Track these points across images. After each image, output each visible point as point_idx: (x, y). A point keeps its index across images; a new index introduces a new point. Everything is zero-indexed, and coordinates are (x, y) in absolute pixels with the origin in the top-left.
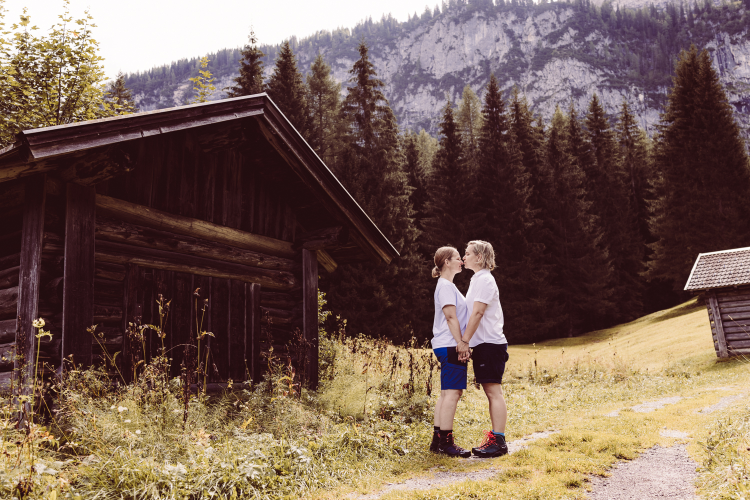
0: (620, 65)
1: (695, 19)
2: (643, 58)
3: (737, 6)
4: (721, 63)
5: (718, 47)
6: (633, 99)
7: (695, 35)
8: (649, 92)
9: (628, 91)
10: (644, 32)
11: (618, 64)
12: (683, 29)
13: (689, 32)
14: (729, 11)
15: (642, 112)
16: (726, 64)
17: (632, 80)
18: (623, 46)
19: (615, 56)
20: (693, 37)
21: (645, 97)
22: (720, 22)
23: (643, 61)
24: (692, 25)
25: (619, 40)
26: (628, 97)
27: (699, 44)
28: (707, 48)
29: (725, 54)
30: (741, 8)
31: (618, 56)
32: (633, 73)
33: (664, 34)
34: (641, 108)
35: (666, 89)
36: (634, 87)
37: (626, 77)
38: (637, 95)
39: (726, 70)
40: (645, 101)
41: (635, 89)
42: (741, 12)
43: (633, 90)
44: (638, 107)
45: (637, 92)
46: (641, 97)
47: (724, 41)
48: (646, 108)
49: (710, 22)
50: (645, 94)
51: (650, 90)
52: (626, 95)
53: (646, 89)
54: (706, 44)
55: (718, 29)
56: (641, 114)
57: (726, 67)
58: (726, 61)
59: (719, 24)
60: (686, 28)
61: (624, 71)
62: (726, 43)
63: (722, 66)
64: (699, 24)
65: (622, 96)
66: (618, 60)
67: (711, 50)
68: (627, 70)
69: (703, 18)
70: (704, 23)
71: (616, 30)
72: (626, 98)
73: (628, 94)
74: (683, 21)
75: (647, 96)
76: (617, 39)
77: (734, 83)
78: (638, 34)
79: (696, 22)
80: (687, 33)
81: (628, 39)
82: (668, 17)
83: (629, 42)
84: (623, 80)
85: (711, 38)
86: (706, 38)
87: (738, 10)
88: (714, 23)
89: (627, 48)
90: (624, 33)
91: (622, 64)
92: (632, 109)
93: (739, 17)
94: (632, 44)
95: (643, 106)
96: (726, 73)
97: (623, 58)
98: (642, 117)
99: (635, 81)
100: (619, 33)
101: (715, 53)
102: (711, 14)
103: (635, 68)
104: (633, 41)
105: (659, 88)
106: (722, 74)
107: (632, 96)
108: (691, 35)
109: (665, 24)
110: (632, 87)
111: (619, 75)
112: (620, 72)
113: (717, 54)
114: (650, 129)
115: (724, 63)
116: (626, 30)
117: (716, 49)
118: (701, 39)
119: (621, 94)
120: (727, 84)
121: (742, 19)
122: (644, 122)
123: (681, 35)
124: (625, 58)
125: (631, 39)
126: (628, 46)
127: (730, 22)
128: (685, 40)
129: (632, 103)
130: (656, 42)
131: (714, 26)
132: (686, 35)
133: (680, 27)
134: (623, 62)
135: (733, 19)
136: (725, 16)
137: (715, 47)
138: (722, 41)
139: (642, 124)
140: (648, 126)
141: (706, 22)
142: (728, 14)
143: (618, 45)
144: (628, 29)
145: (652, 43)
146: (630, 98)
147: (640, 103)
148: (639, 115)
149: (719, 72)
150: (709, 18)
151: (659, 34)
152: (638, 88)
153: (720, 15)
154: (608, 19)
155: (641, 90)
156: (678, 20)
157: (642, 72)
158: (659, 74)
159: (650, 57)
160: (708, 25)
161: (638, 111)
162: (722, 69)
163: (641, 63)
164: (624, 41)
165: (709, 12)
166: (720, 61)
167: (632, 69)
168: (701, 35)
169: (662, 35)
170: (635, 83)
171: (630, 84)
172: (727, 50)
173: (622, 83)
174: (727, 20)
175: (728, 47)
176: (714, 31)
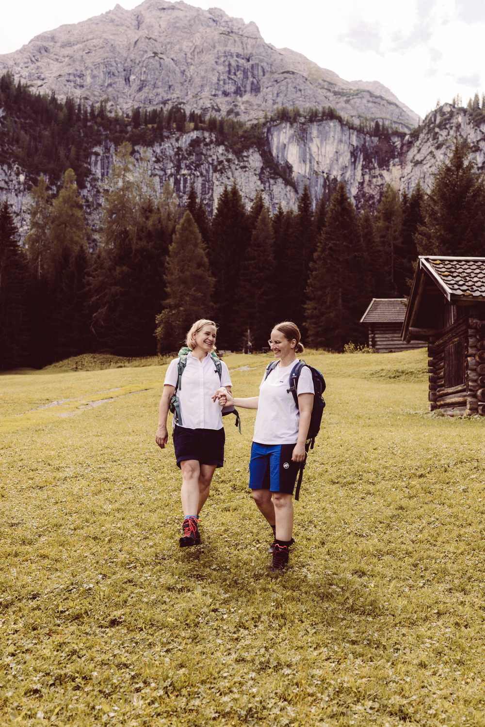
0: (8, 140)
1: (90, 121)
2: (32, 140)
3: (126, 122)
4: (103, 169)
5: (104, 153)
6: (14, 177)
7: (86, 135)
8: (31, 175)
9: (10, 168)
10: (40, 116)
11: (7, 139)
12: (76, 126)
13: (81, 130)
14: (119, 124)
15: (20, 192)
16: (108, 172)
17: (17, 159)
18: (16, 122)
19: (6, 129)
20: (84, 136)
21: (25, 179)
22: (110, 132)
23: (32, 144)
24: (85, 126)
25: (14, 116)
26: (8, 174)
27: (88, 145)
28: (94, 151)
29: (108, 162)
30: (130, 125)
31: (8, 131)
32: (20, 152)
33: (58, 125)
34: (19, 188)
35: (47, 177)
36: (16, 166)
37: (11, 154)
38: (18, 175)
39: (106, 177)
40: (25, 183)
41: (17, 168)
42: (129, 128)
43: (15, 169)
44: (17, 187)
45: (18, 171)
46: (22, 178)
47: (109, 150)
48: (25, 190)
49: (101, 128)
50: (26, 176)
51: (33, 174)
52: (7, 171)
53: (28, 172)
54: (93, 147)
55: (107, 137)
56: (19, 194)
57: (107, 174)
58: (108, 168)
59: (108, 132)
60: (80, 126)
61: (11, 147)
62: (111, 152)
63: (104, 173)
64: (91, 127)
65: (2, 171)
66: (8, 134)
67: (97, 154)
68: (14, 148)
69: (96, 123)
70: (96, 128)
71: (12, 105)
72: (6, 175)
73: (10, 171)
74: (79, 119)
75: (28, 178)
76: (11, 114)
77: (110, 191)
78: (33, 116)
79: (89, 124)
80: (79, 132)
81: (23, 118)
82: (65, 110)
83: (23, 121)
84: (8, 156)
85: (99, 143)
86: (94, 142)
87: (126, 126)
88: (105, 130)
89: (19, 125)
90: (20, 110)
91: (11, 140)
92: (10, 187)
93: (127, 133)
94: (26, 123)
95: (22, 187)
96: (106, 180)
97: (13, 134)
98: (20, 198)
99: (20, 160)
100: (15, 108)
101: (99, 158)
102: (104, 121)
103: (23, 148)
104: (27, 121)
105: (42, 174)
106: (102, 180)
107: (13, 174)
108: (82, 135)
109: (61, 115)
110: (15, 165)
111: (5, 149)
112: (7, 147)
113: (101, 160)
114: (24, 212)
115: (106, 170)
116: (22, 107)
117: (101, 154)
118: (90, 142)
119: (2, 169)
120: (104, 190)
121: (128, 135)
122: (20, 203)
123: (74, 131)
124: (15, 134)
125: (26, 119)
126: (21, 124)
127: (118, 134)
128: (76, 137)
129: (12, 181)
130: (48, 129)
131: (104, 133)
132: (78, 133)
133: (74, 124)
134: (13, 138)
135: (121, 132)
136: (115, 127)
137: (101, 153)
138: (107, 149)
139: (18, 204)
140: (23, 208)
141: (98, 127)
142: (118, 127)
143: (11, 120)
144: (25, 107)
145: (45, 129)
146: (10, 175)
147: (19, 183)
148: (17, 195)
149: (100, 177)
150: (101, 124)
151: (53, 123)
152: (20, 168)
153: (111, 125)
154: (7, 90)
155: (23, 171)
156: (75, 117)
157: (29, 155)
158: (44, 161)
159: (40, 142)
160: (99, 131)
161: (16, 190)
162: (103, 175)
163: (30, 145)
164: (18, 118)
165: (102, 119)
166: (103, 167)
167: (19, 148)
168: (91, 138)
169: (56, 125)
170: (19, 162)
171: (14, 162)
172: (111, 159)
173: (5, 157)
174: (116, 132)
175: (112, 156)
176: (103, 137)
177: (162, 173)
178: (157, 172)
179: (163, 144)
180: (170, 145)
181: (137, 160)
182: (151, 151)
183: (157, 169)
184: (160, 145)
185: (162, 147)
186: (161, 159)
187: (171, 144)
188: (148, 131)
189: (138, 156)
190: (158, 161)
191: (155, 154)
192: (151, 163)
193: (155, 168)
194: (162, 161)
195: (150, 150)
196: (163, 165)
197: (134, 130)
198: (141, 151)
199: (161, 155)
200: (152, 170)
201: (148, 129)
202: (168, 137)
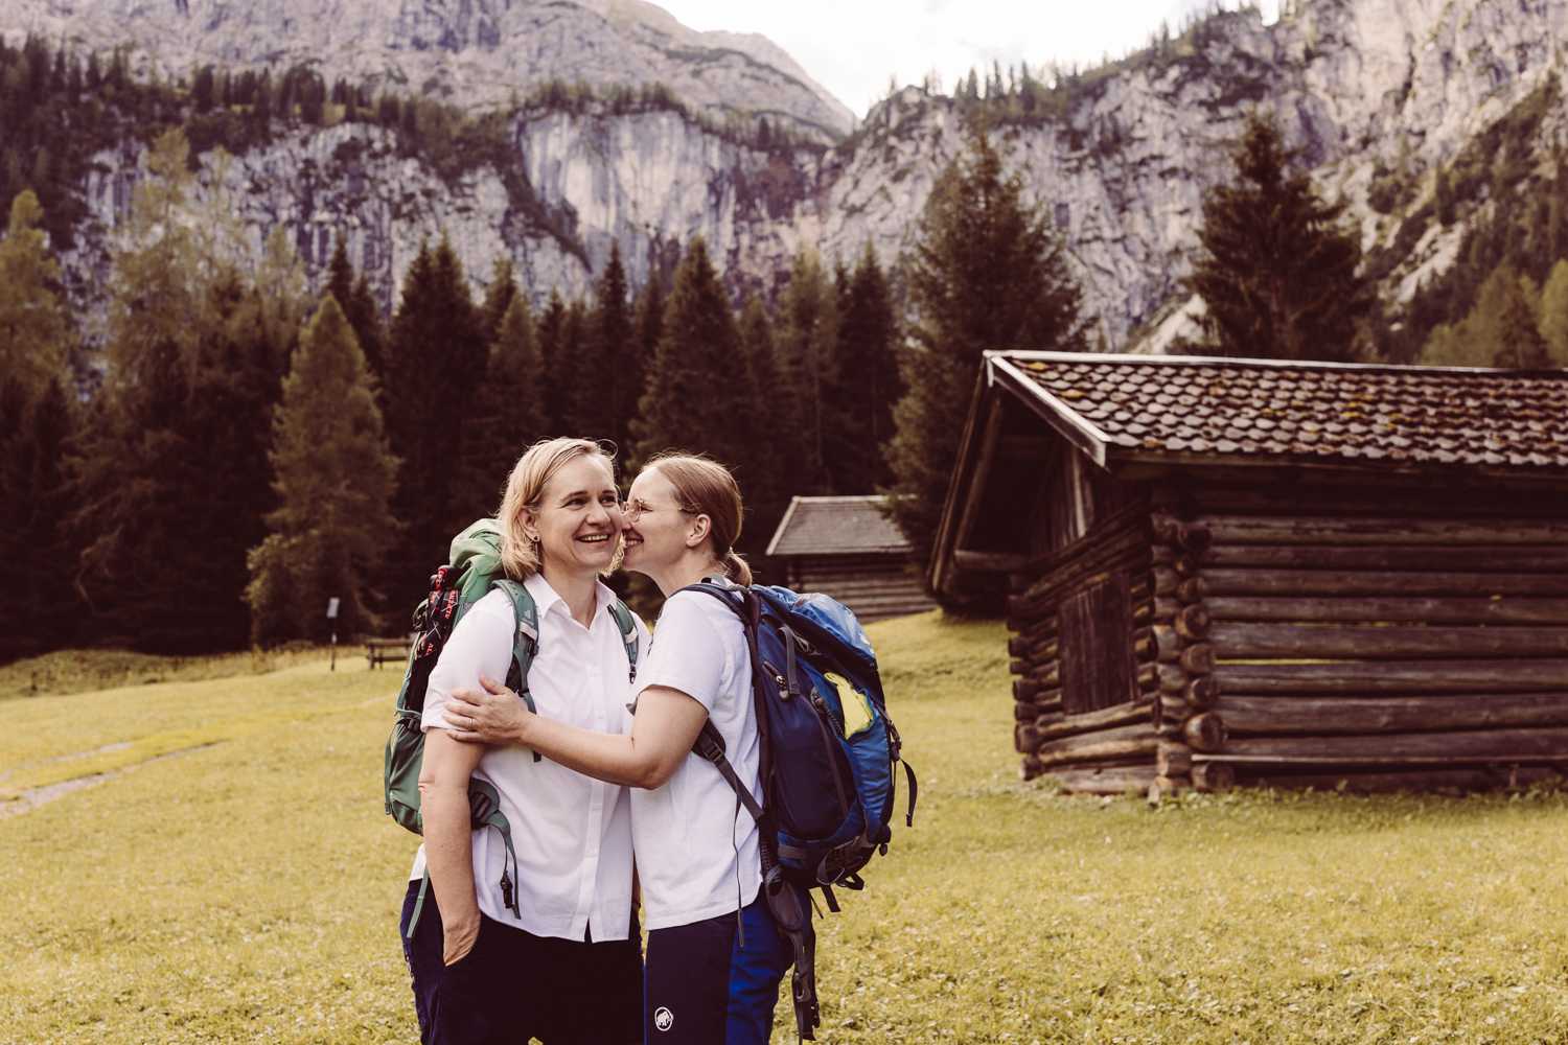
1: (86, 92)
3: (178, 98)
4: (120, 205)
5: (122, 168)
7: (76, 123)
12: (51, 102)
13: (64, 113)
14: (159, 101)
16: (130, 212)
20: (71, 126)
22: (138, 119)
24: (75, 102)
27: (80, 146)
28: (95, 161)
29: (133, 190)
30: (188, 104)
39: (126, 223)
42: (186, 112)
47: (134, 160)
49: (115, 109)
54: (94, 152)
55: (129, 130)
57: (129, 218)
58: (130, 204)
59: (133, 119)
60: (61, 103)
62: (139, 165)
63: (121, 213)
64: (89, 104)
67: (104, 170)
69: (102, 96)
70: (102, 107)
74: (58, 85)
79: (84, 98)
80: (58, 114)
82: (24, 63)
85: (109, 143)
86: (98, 141)
87: (179, 106)
88: (125, 113)
93: (179, 122)
96: (126, 230)
101: (110, 178)
102: (121, 94)
106: (116, 230)
108: (67, 122)
109: (13, 75)
113: (115, 183)
115: (126, 208)
117: (115, 170)
118: (87, 140)
120: (121, 253)
121: (182, 127)
123: (44, 113)
127: (157, 125)
128: (50, 127)
131: (122, 120)
132: (55, 119)
133: (47, 97)
135: (166, 119)
136: (151, 107)
137: (115, 166)
138: (130, 159)
141: (107, 107)
142: (157, 108)
149: (111, 223)
150: (115, 100)
153: (139, 102)
156: (48, 81)
160: (108, 114)
162: (117, 220)
165: (119, 88)
166: (118, 201)
168: (89, 130)
172: (138, 182)
174: (153, 118)
175: (142, 176)
176: (119, 130)
177: (267, 218)
178: (254, 215)
179: (268, 150)
180: (287, 154)
181: (205, 185)
182: (241, 166)
183: (255, 208)
184: (263, 153)
185: (266, 158)
186: (265, 186)
187: (290, 151)
188: (232, 120)
189: (207, 176)
190: (256, 189)
191: (249, 174)
192: (240, 193)
193: (248, 207)
194: (268, 189)
195: (237, 164)
196: (270, 199)
197: (198, 116)
198: (216, 165)
199: (264, 175)
200: (241, 210)
201: (233, 114)
202: (281, 136)
